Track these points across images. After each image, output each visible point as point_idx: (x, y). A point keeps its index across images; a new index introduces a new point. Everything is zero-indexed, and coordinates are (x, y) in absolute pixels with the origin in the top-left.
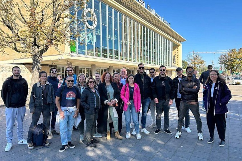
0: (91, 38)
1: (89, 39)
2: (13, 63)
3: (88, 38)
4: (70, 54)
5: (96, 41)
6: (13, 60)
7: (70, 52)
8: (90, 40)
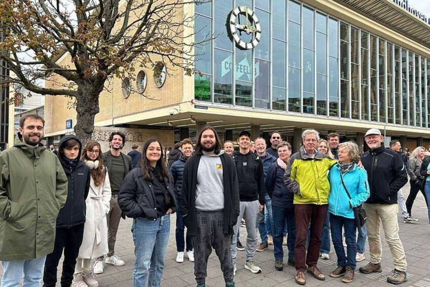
0: (246, 68)
1: (242, 70)
2: (111, 124)
3: (239, 70)
4: (194, 101)
5: (258, 74)
6: (112, 120)
7: (193, 98)
8: (243, 73)
